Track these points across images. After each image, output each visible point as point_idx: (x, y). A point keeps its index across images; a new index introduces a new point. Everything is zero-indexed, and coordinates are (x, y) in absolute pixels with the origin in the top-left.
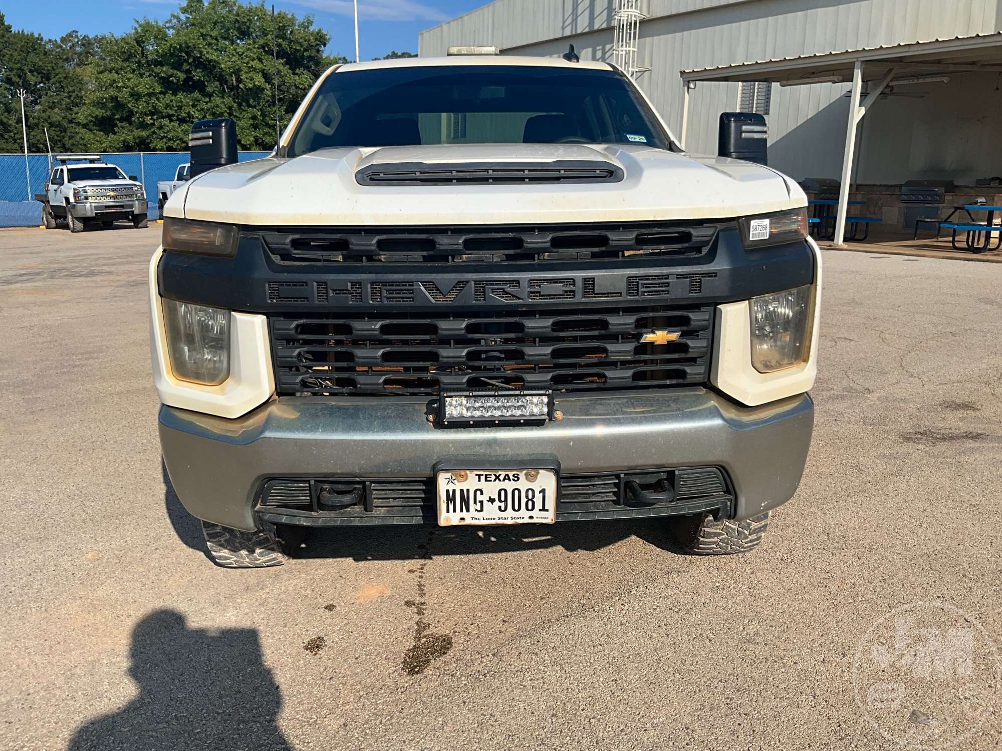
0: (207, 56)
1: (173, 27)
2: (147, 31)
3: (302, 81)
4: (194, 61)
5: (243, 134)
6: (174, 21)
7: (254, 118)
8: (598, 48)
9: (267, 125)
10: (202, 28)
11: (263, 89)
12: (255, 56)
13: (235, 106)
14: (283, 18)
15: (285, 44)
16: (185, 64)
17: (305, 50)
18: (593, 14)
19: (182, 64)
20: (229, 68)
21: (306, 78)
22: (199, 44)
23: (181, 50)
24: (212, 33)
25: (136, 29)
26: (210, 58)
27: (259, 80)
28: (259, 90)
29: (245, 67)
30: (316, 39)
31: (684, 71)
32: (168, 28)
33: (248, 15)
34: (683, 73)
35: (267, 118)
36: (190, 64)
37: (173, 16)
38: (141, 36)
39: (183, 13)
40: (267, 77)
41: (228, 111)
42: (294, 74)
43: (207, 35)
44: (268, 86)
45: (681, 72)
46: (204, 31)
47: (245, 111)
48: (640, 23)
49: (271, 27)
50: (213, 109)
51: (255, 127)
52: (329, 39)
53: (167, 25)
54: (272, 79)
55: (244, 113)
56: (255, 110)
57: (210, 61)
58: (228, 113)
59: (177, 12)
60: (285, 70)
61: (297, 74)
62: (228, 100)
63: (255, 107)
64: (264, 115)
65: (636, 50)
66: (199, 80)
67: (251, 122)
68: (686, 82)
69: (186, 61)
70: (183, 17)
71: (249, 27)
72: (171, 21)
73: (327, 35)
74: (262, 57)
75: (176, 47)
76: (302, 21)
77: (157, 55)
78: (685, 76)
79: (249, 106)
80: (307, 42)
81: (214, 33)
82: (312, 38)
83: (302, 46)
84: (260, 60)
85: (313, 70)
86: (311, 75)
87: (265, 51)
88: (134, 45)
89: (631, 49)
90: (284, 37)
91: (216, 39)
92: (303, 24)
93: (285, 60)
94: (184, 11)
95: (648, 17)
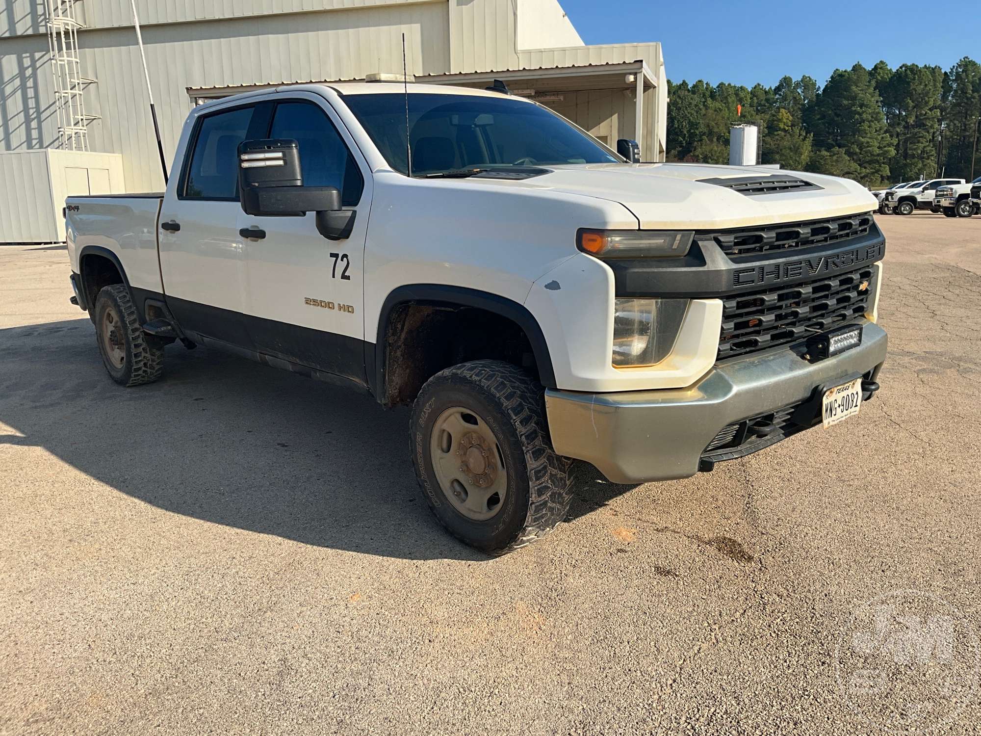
8: (24, 55)
18: (13, 18)
31: (191, 88)
34: (189, 89)
45: (187, 89)
48: (77, 32)
65: (78, 60)
68: (194, 99)
78: (191, 92)
89: (73, 59)
95: (85, 27)
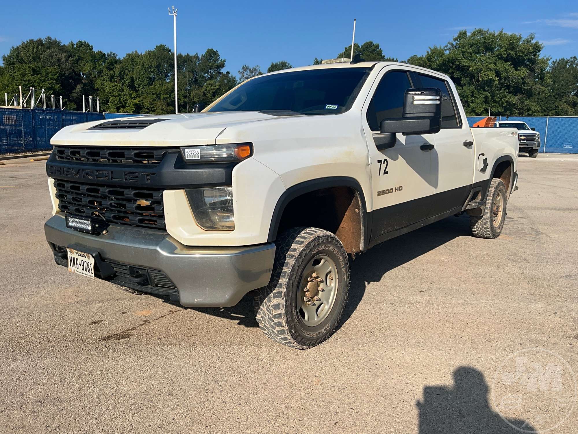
0: (463, 64)
1: (448, 49)
2: (433, 53)
3: (521, 74)
4: (456, 67)
5: (478, 107)
6: (450, 46)
7: (486, 97)
9: (495, 101)
10: (463, 48)
11: (494, 81)
12: (492, 62)
13: (475, 91)
14: (513, 37)
15: (512, 53)
16: (451, 69)
17: (526, 56)
19: (449, 69)
20: (474, 70)
21: (523, 72)
22: (459, 57)
23: (449, 62)
24: (468, 51)
25: (428, 52)
26: (465, 65)
27: (492, 75)
28: (491, 81)
29: (485, 68)
30: (533, 48)
32: (446, 50)
33: (491, 38)
35: (496, 97)
36: (453, 69)
37: (449, 43)
38: (430, 56)
39: (454, 41)
40: (498, 74)
41: (471, 94)
42: (516, 70)
43: (466, 52)
44: (497, 78)
46: (464, 50)
47: (481, 93)
49: (505, 44)
50: (463, 93)
51: (486, 102)
52: (543, 47)
53: (445, 48)
54: (501, 74)
55: (481, 95)
56: (487, 93)
57: (465, 66)
58: (471, 95)
59: (451, 40)
60: (511, 68)
61: (519, 70)
62: (472, 88)
63: (488, 91)
64: (493, 96)
66: (458, 77)
67: (484, 100)
69: (451, 67)
70: (454, 43)
71: (491, 45)
72: (447, 46)
73: (541, 45)
74: (497, 62)
75: (446, 60)
76: (527, 38)
77: (436, 66)
79: (484, 90)
80: (527, 51)
81: (470, 50)
82: (530, 48)
83: (523, 53)
84: (495, 64)
85: (530, 67)
86: (527, 70)
87: (499, 58)
88: (426, 61)
90: (512, 49)
91: (471, 54)
92: (527, 40)
93: (511, 62)
94: (456, 40)
